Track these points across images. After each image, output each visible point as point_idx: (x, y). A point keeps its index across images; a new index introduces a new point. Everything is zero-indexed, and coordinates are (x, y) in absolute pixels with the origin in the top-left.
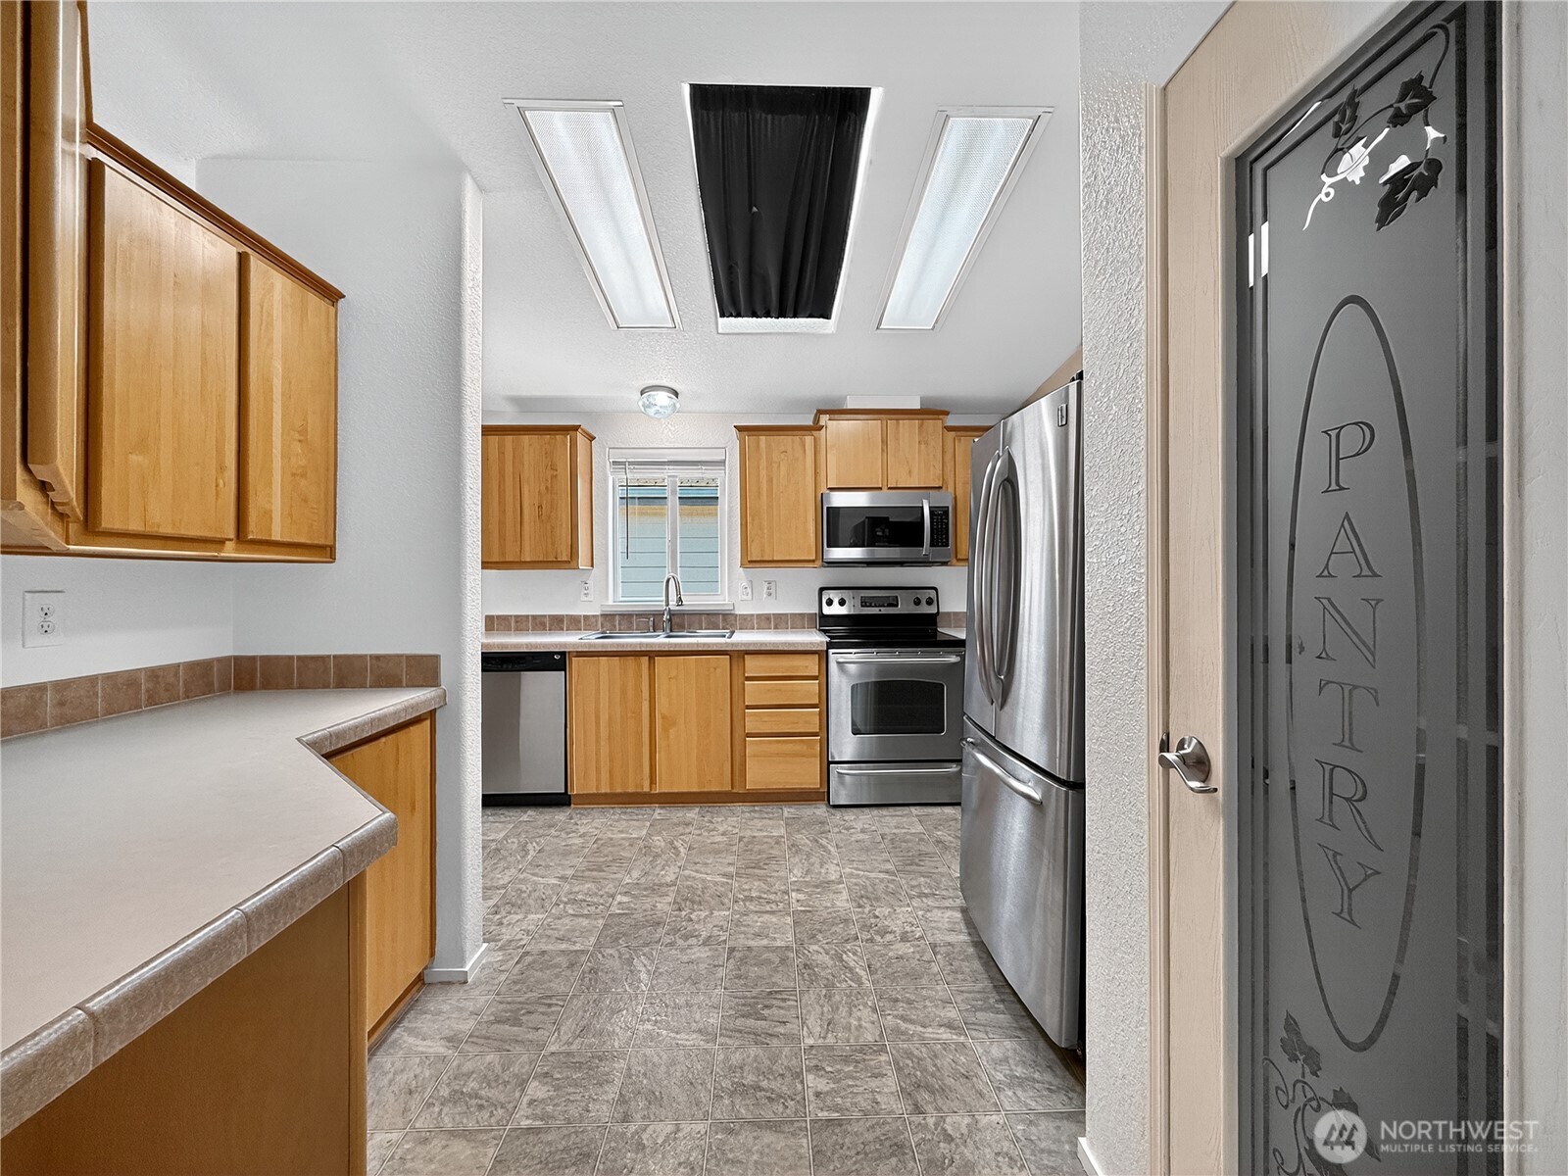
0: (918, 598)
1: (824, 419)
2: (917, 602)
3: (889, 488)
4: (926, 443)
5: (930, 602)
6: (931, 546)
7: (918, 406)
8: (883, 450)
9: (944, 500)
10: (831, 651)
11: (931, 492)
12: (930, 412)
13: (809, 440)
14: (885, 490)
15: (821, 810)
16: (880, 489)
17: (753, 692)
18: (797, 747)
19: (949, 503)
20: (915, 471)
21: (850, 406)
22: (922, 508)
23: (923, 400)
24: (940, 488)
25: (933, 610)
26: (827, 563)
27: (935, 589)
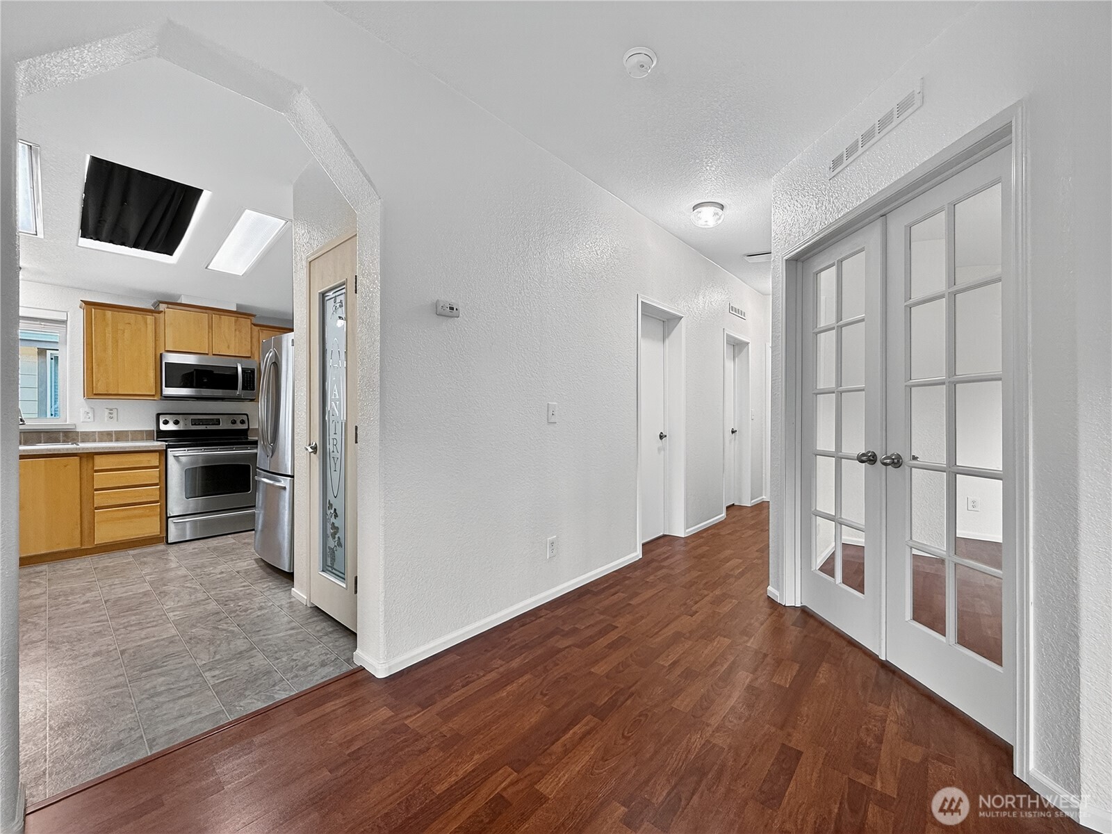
0: (234, 420)
1: (162, 307)
2: (234, 422)
3: (214, 355)
4: (240, 331)
5: (243, 422)
6: (242, 389)
7: (234, 309)
8: (209, 332)
9: (251, 364)
10: (169, 450)
11: (243, 359)
12: (241, 314)
13: (150, 319)
14: (210, 356)
15: (162, 547)
16: (207, 354)
17: (100, 480)
18: (141, 511)
19: (255, 366)
20: (232, 346)
21: (184, 301)
22: (237, 368)
23: (238, 306)
24: (250, 357)
25: (245, 427)
26: (165, 397)
27: (247, 415)
